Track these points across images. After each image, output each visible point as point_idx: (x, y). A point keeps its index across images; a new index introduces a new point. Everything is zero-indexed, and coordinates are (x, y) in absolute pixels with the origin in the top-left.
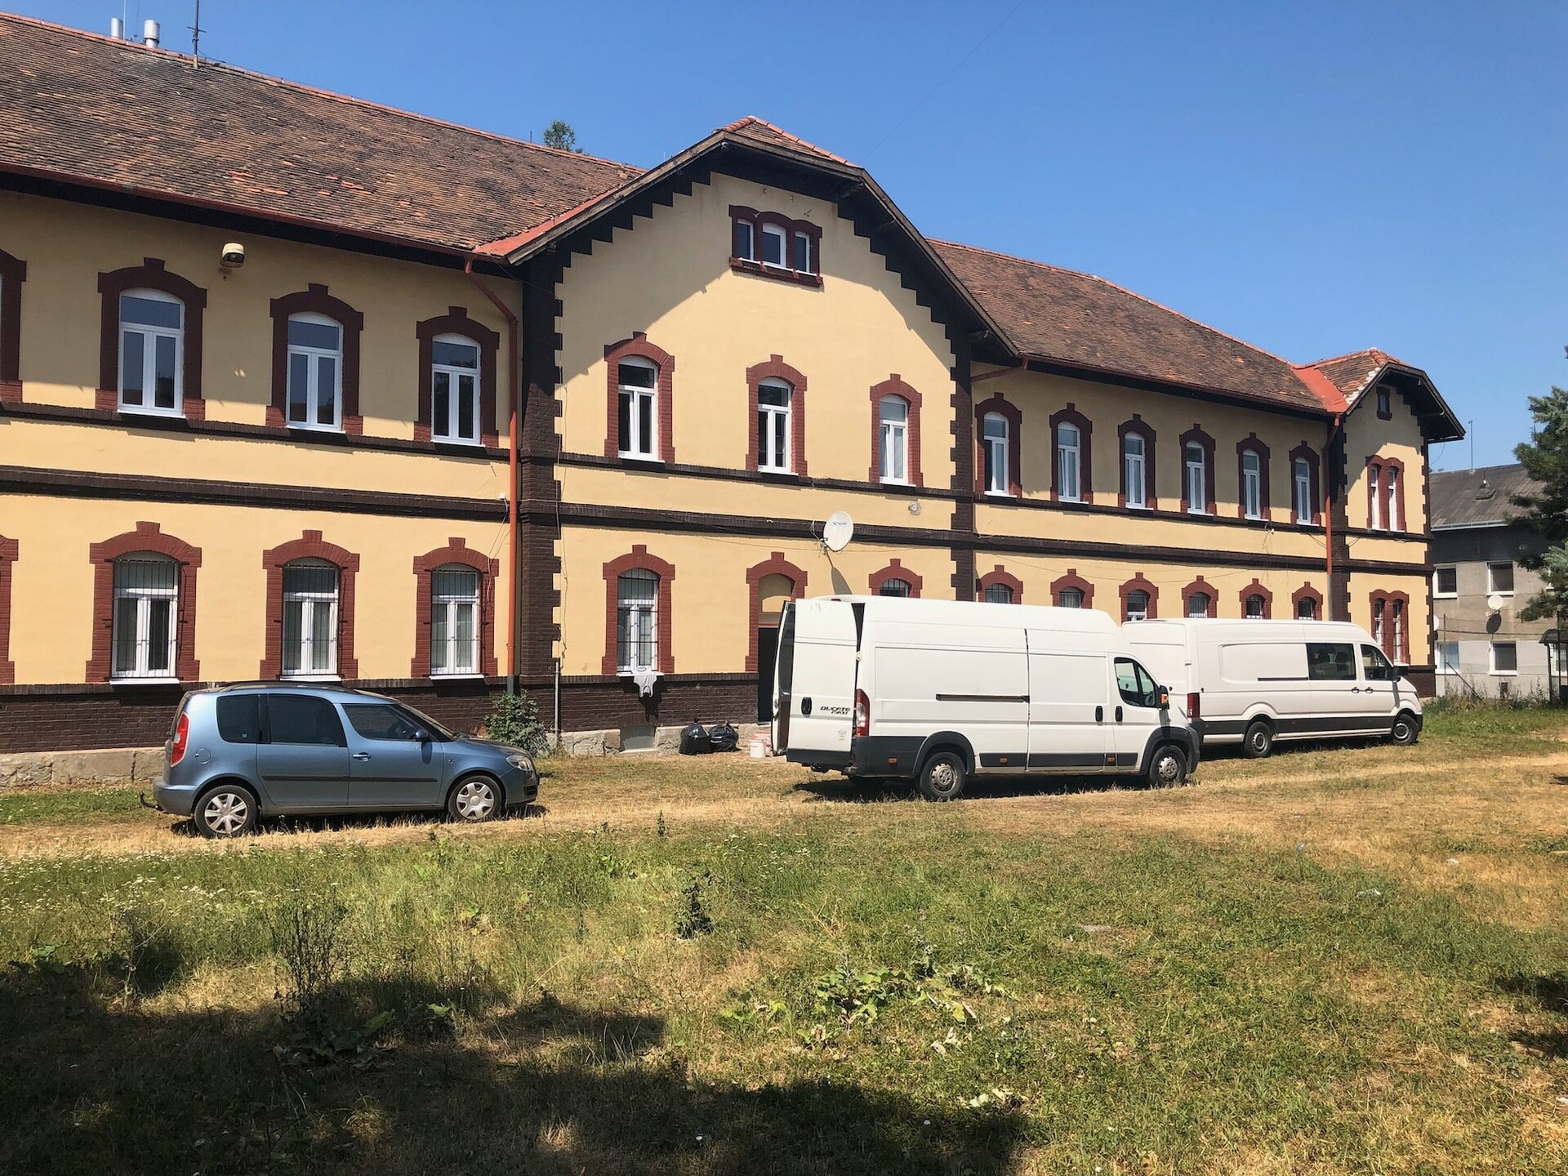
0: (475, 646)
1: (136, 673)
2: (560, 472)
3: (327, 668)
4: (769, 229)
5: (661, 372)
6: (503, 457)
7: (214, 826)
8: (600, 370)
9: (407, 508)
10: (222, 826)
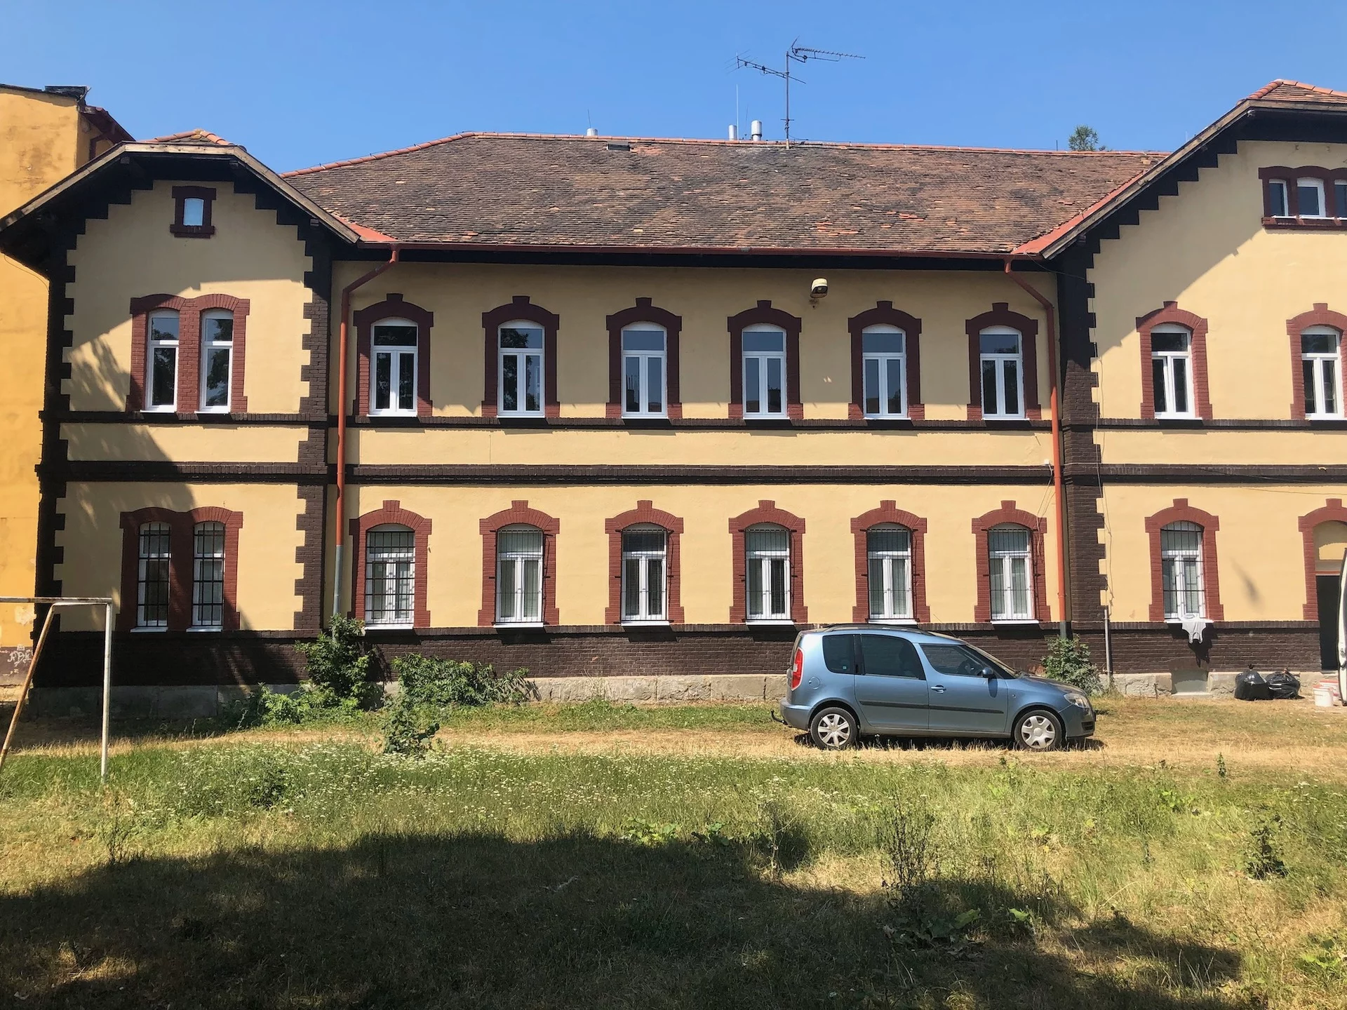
0: (1029, 596)
1: (763, 617)
2: (1099, 437)
3: (905, 613)
4: (1303, 183)
5: (1194, 335)
6: (1046, 427)
7: (825, 740)
8: (1133, 341)
9: (964, 477)
10: (831, 741)
